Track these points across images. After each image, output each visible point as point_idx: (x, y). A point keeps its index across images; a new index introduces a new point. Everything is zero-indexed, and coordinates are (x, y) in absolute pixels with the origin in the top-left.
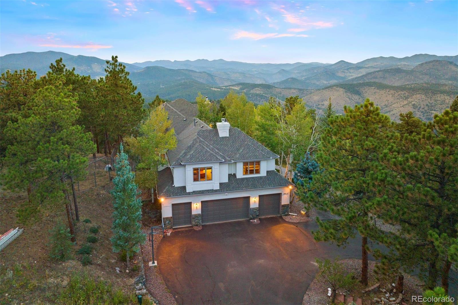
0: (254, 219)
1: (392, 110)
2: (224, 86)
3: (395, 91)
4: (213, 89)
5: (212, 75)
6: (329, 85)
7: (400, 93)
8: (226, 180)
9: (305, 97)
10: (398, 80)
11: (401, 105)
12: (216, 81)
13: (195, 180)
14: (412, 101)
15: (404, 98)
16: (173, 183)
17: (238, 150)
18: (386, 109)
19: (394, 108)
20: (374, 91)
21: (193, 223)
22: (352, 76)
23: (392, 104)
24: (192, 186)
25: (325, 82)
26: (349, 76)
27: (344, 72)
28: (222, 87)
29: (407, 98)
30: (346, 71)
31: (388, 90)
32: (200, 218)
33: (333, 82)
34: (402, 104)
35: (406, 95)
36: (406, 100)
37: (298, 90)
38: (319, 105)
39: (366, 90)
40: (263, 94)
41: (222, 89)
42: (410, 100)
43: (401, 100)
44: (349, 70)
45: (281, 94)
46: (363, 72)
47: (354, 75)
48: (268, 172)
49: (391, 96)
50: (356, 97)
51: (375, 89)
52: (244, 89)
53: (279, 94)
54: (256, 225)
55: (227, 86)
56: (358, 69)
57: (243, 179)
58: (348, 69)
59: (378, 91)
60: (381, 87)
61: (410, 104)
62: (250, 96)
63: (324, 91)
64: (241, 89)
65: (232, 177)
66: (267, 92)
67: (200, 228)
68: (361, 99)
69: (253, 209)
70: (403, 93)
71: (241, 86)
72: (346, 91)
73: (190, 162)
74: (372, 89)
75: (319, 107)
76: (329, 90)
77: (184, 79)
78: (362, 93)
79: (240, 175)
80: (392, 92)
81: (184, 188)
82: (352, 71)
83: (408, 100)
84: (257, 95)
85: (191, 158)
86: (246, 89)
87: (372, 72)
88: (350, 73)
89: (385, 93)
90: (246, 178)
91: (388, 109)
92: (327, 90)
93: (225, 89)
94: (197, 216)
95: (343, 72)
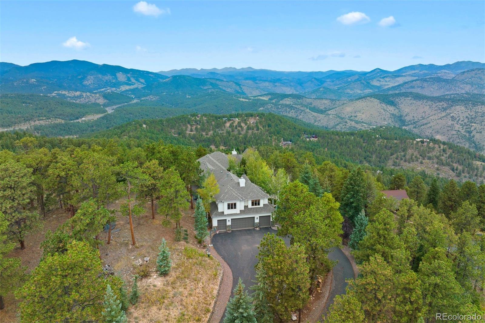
0: (257, 228)
1: (429, 122)
2: (252, 97)
3: (433, 102)
4: (241, 99)
5: (240, 85)
6: (363, 95)
7: (437, 104)
8: (243, 209)
9: (337, 108)
10: (437, 89)
11: (439, 117)
12: (244, 91)
13: (229, 208)
14: (451, 113)
15: (443, 110)
16: (218, 210)
17: (249, 194)
18: (423, 121)
19: (431, 120)
20: (411, 102)
21: (227, 229)
22: (388, 85)
23: (429, 116)
24: (227, 212)
25: (359, 92)
26: (385, 85)
27: (380, 81)
28: (250, 97)
29: (445, 109)
30: (382, 80)
31: (425, 101)
32: (230, 227)
33: (368, 91)
34: (440, 115)
35: (445, 106)
36: (445, 112)
37: (330, 101)
38: (352, 116)
39: (401, 101)
40: (293, 104)
41: (251, 99)
42: (448, 111)
43: (439, 111)
44: (385, 79)
45: (311, 104)
46: (400, 80)
47: (390, 84)
48: (264, 205)
49: (428, 107)
50: (391, 109)
51: (411, 99)
52: (274, 99)
53: (310, 104)
54: (257, 231)
55: (256, 97)
56: (396, 78)
57: (251, 208)
58: (384, 77)
59: (414, 102)
60: (418, 97)
61: (449, 116)
62: (280, 107)
63: (357, 102)
64: (270, 99)
65: (246, 207)
66: (297, 102)
67: (231, 232)
68: (397, 110)
69: (257, 223)
70: (441, 104)
71: (270, 97)
72: (380, 102)
73: (226, 200)
74: (408, 100)
75: (352, 118)
76: (362, 100)
77: (211, 89)
78: (398, 104)
79: (250, 206)
80: (430, 103)
81: (223, 212)
82: (387, 79)
83: (447, 111)
84: (287, 106)
85: (227, 199)
86: (275, 100)
87: (409, 81)
88: (386, 81)
89: (422, 104)
90: (253, 208)
91: (425, 121)
92: (360, 100)
93: (253, 100)
94: (229, 226)
95: (378, 80)
